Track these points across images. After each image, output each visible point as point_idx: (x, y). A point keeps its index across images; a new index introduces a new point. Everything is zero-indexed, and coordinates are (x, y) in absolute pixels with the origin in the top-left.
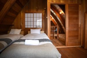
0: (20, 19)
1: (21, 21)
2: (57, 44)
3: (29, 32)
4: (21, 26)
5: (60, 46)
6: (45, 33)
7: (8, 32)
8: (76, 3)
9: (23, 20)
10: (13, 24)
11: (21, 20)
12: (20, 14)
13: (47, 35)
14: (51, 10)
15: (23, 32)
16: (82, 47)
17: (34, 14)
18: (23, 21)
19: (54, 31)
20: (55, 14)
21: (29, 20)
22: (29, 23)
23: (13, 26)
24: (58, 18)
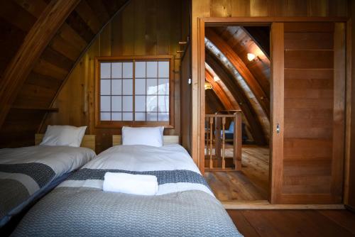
0: (83, 85)
1: (86, 95)
2: (234, 194)
3: (115, 137)
4: (84, 113)
5: (245, 200)
6: (181, 143)
7: (37, 136)
8: (324, 14)
9: (91, 89)
10: (54, 106)
11: (86, 88)
12: (82, 64)
13: (190, 152)
14: (210, 44)
15: (93, 137)
16: (347, 210)
17: (137, 63)
18: (91, 96)
19: (223, 132)
20: (224, 59)
21: (117, 91)
22: (117, 101)
23: (54, 115)
24: (239, 78)
